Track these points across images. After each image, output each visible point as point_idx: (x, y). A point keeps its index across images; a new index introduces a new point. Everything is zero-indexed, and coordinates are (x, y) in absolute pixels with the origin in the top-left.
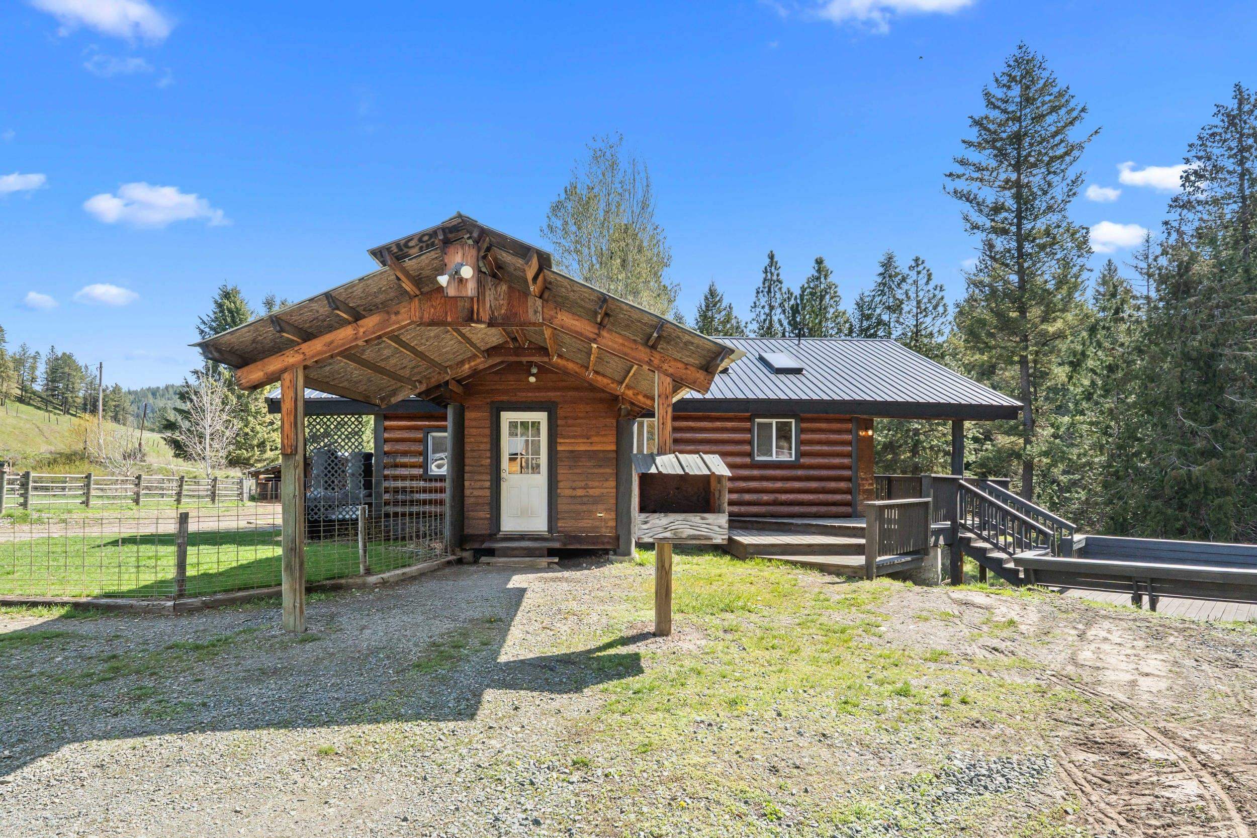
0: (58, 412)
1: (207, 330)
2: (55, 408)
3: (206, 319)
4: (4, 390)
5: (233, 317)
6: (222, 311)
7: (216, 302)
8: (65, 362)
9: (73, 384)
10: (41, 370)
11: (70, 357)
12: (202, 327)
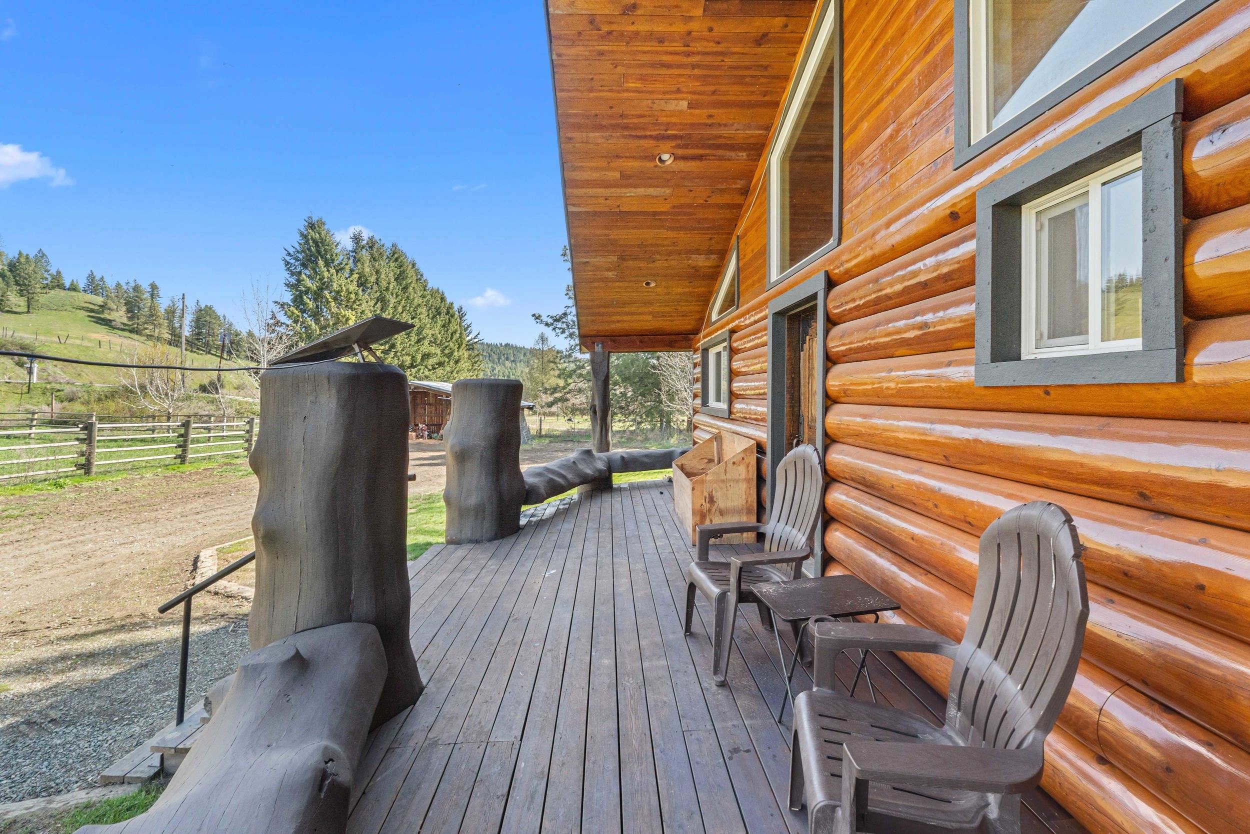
0: (201, 352)
1: (293, 261)
2: (198, 349)
3: (292, 251)
4: (156, 335)
5: (317, 246)
6: (307, 242)
7: (302, 234)
8: (206, 312)
9: (213, 330)
10: (189, 318)
11: (210, 308)
12: (288, 258)
